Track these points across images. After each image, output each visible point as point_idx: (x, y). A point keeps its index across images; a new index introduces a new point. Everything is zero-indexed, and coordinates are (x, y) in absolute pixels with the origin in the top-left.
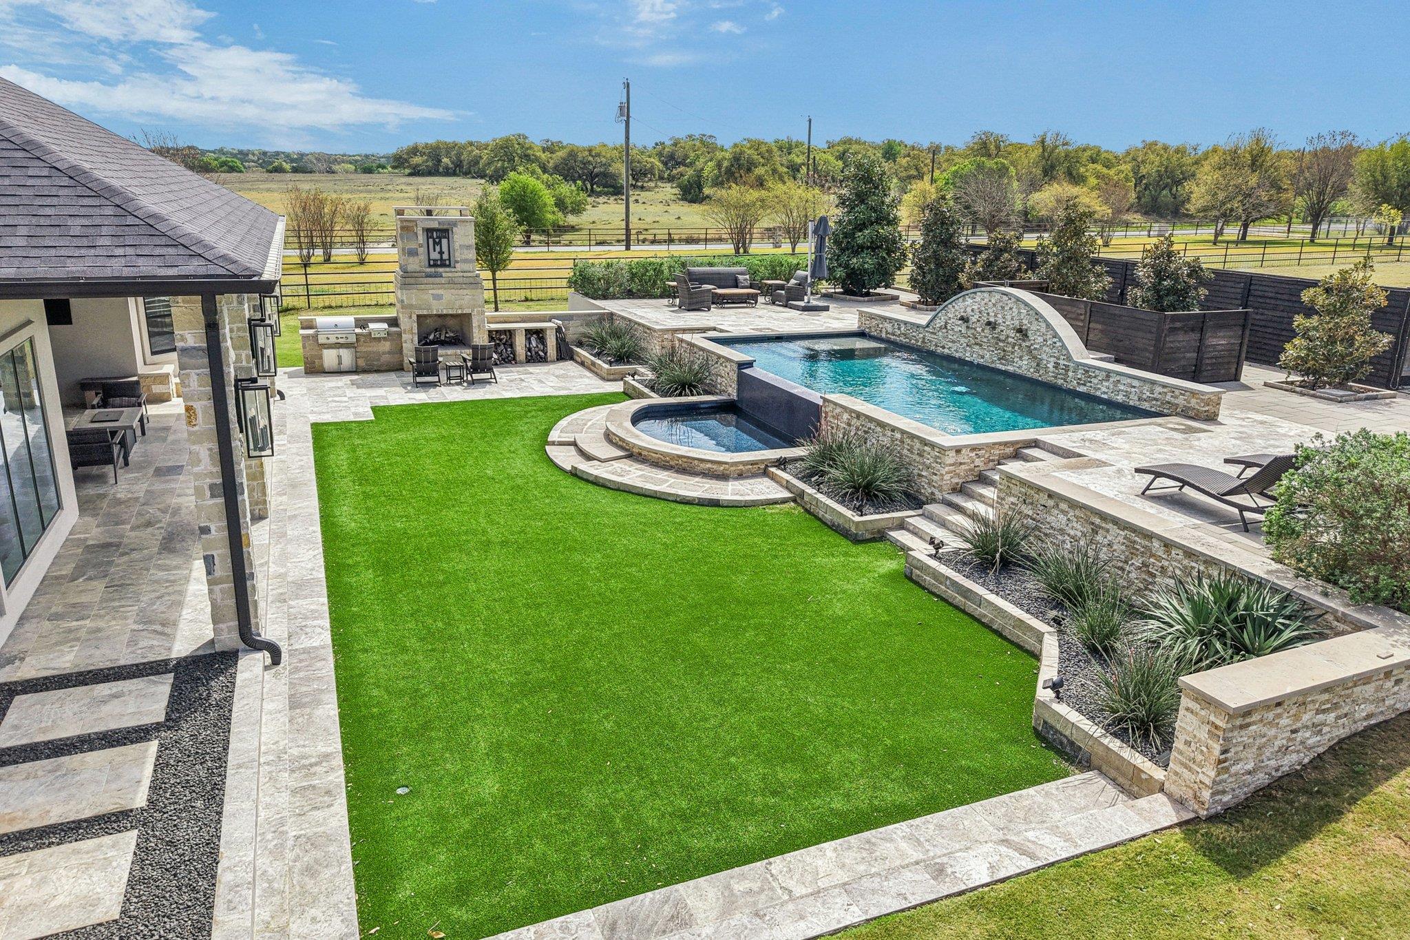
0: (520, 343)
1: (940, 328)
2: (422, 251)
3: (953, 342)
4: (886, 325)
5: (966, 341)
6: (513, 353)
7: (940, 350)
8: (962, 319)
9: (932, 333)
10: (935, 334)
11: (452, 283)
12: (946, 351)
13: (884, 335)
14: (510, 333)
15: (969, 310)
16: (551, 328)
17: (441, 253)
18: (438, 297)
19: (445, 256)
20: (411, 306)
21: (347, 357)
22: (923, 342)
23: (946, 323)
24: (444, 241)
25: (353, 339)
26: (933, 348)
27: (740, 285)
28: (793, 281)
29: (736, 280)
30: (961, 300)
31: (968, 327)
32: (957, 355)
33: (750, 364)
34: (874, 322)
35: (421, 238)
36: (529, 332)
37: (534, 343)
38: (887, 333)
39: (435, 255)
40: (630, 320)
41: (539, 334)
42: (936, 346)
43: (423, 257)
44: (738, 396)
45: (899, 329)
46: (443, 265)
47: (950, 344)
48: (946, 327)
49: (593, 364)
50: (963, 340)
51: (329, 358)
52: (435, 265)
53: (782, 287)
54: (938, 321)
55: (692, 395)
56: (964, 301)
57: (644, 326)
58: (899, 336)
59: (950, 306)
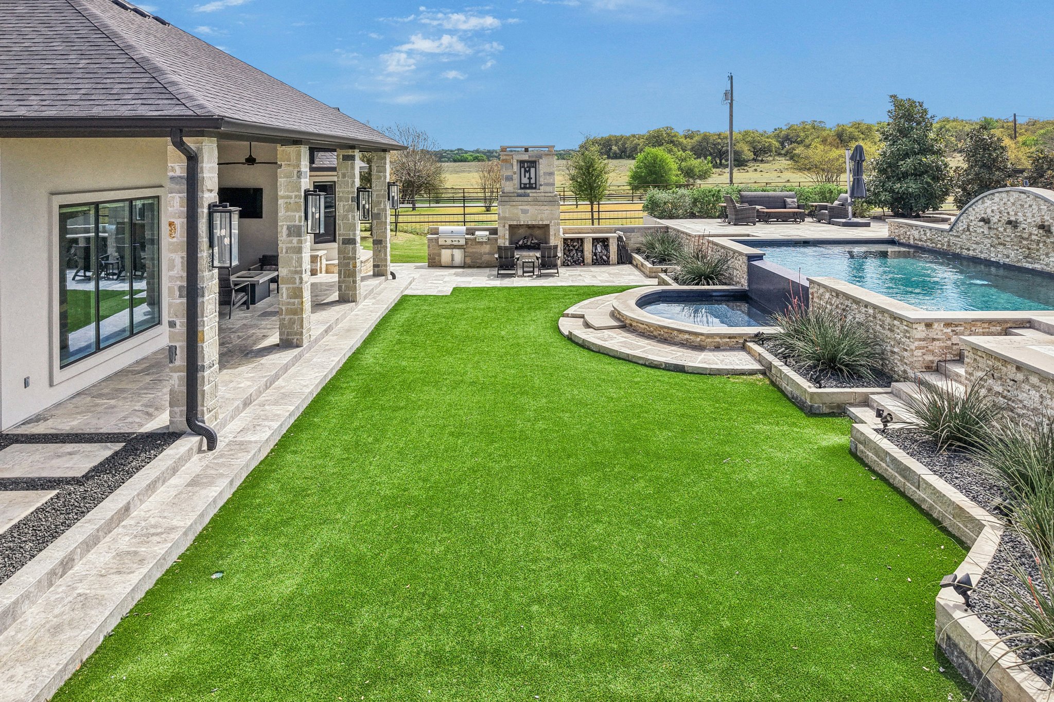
0: (588, 247)
1: (964, 230)
2: (516, 177)
3: (977, 243)
4: (913, 232)
5: (990, 241)
6: (583, 257)
7: (965, 252)
8: (983, 220)
9: (956, 236)
10: (959, 237)
11: (536, 201)
12: (971, 253)
13: (912, 242)
14: (581, 240)
15: (989, 211)
16: (613, 237)
17: (530, 178)
18: (525, 212)
19: (533, 181)
20: (505, 218)
21: (458, 255)
22: (949, 245)
23: (969, 226)
24: (533, 170)
25: (463, 242)
26: (958, 251)
27: (788, 206)
28: (836, 203)
29: (785, 202)
30: (980, 202)
31: (990, 228)
32: (982, 256)
33: (760, 257)
34: (902, 231)
35: (516, 168)
36: (596, 240)
37: (599, 249)
38: (915, 239)
39: (525, 180)
40: (678, 231)
41: (605, 242)
42: (961, 248)
43: (516, 181)
44: (749, 286)
45: (925, 234)
46: (531, 188)
47: (975, 246)
48: (968, 230)
49: (642, 265)
50: (987, 241)
51: (446, 255)
52: (525, 188)
53: (825, 208)
54: (961, 224)
55: (708, 284)
56: (983, 203)
57: (686, 234)
58: (926, 241)
59: (970, 209)
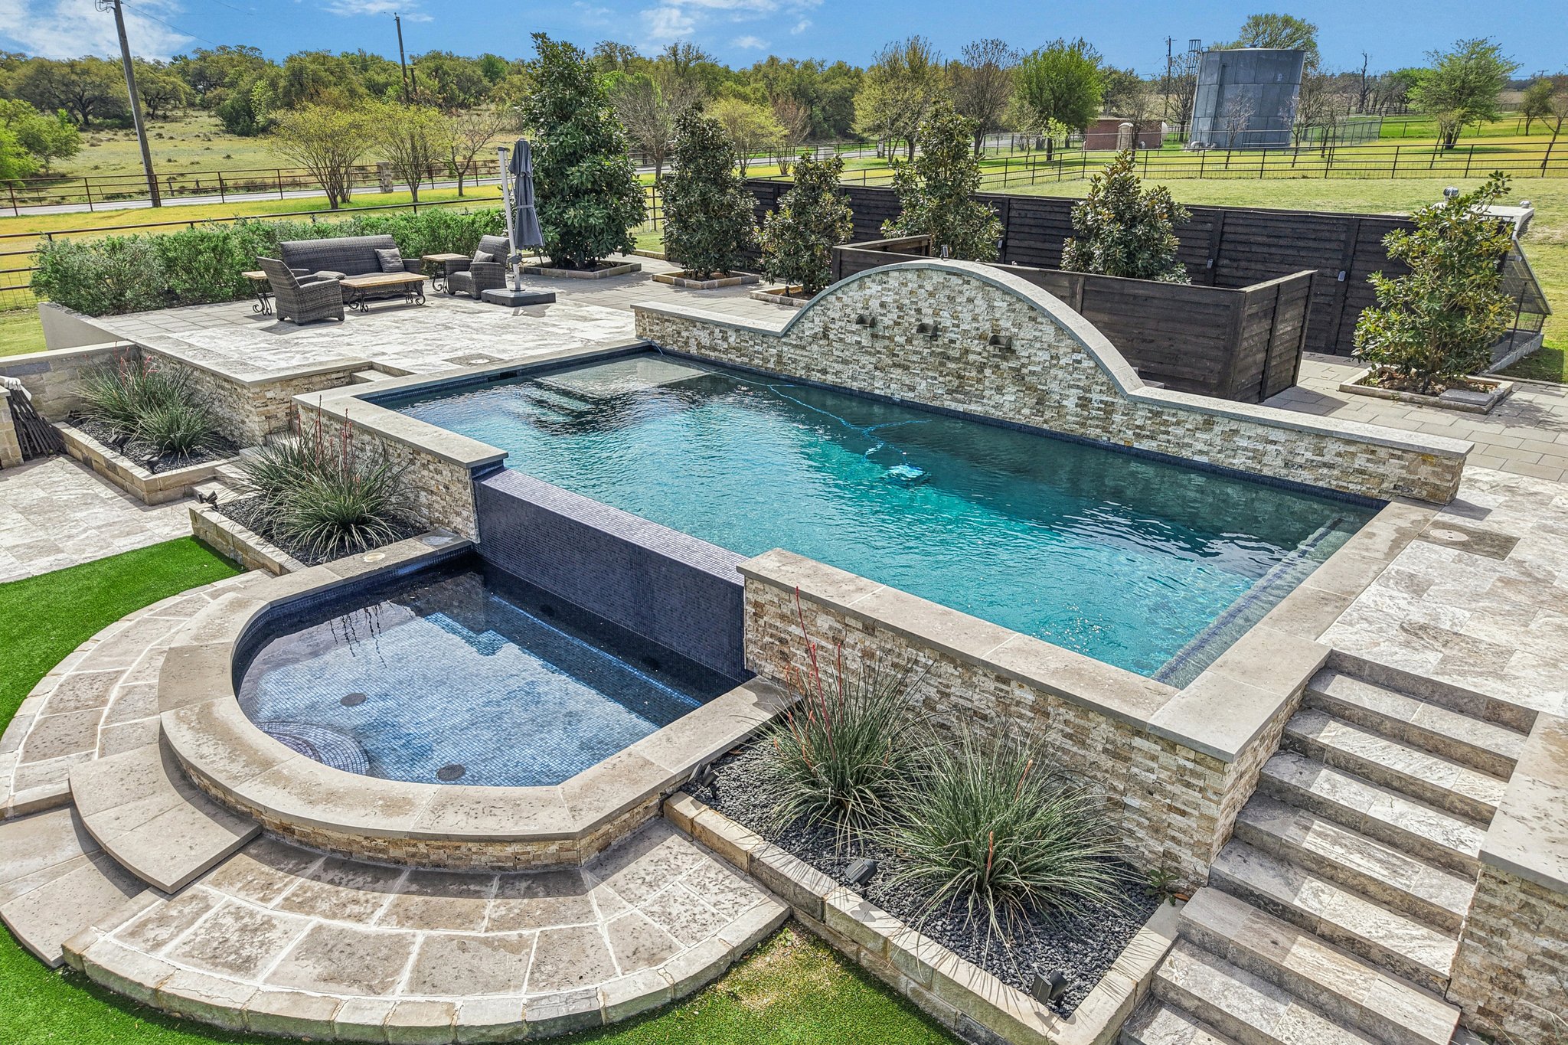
1: (815, 337)
3: (845, 362)
4: (696, 332)
5: (873, 360)
7: (816, 377)
8: (861, 320)
9: (796, 346)
10: (804, 348)
12: (830, 379)
13: (693, 351)
15: (874, 304)
22: (779, 362)
23: (826, 329)
26: (801, 373)
29: (377, 257)
31: (874, 336)
32: (855, 385)
33: (495, 466)
34: (670, 329)
38: (699, 346)
40: (180, 362)
42: (808, 368)
44: (480, 534)
45: (725, 339)
47: (839, 367)
48: (826, 336)
49: (113, 467)
50: (865, 359)
54: (808, 325)
57: (214, 374)
58: (726, 351)
